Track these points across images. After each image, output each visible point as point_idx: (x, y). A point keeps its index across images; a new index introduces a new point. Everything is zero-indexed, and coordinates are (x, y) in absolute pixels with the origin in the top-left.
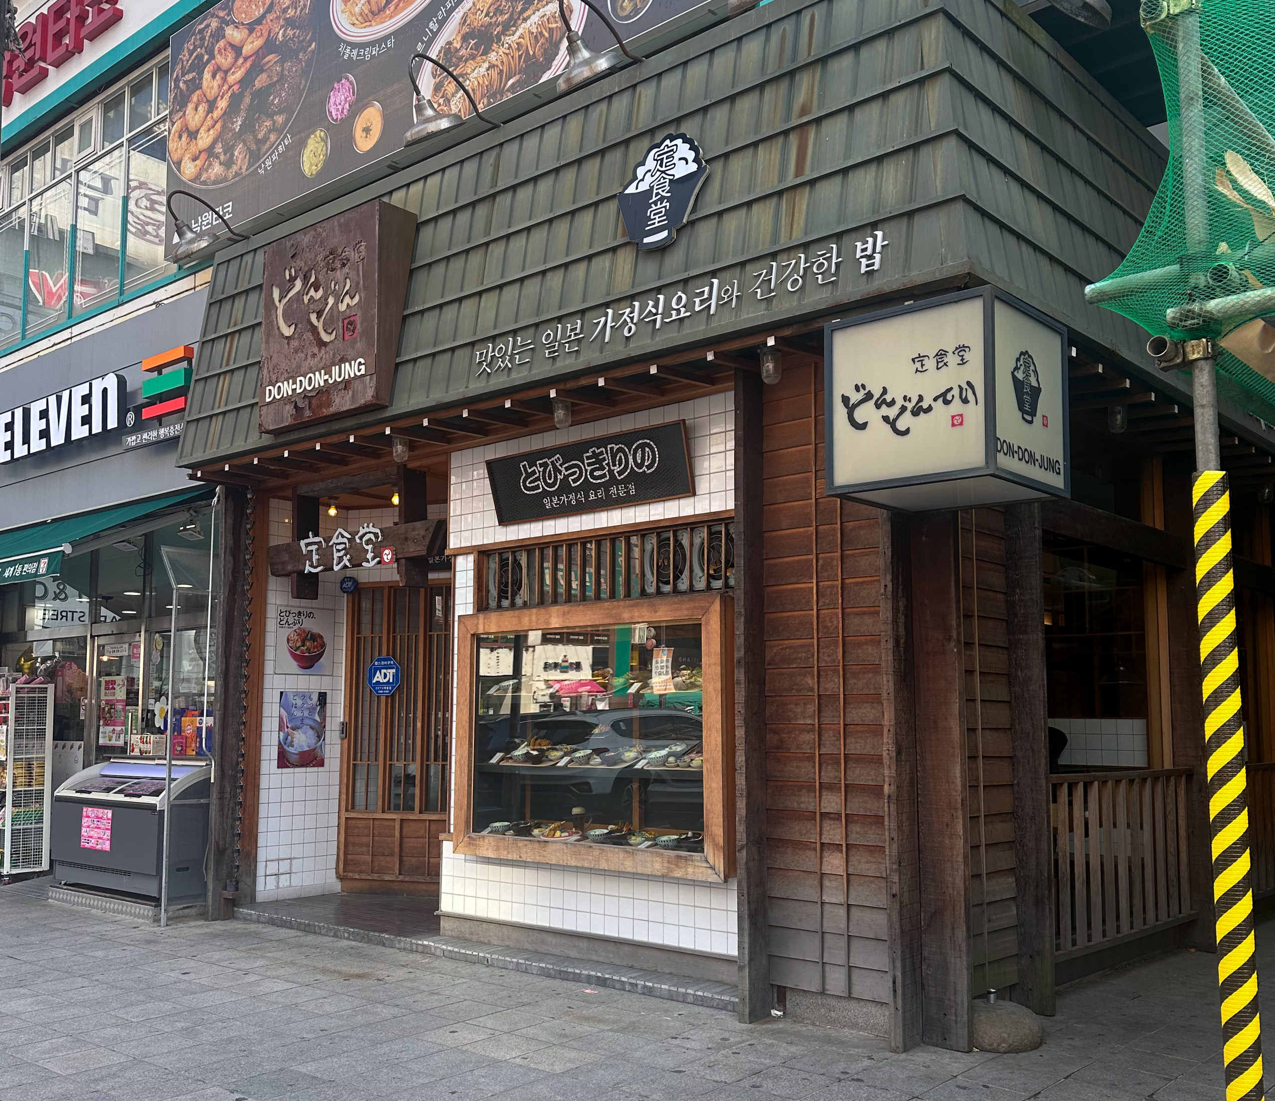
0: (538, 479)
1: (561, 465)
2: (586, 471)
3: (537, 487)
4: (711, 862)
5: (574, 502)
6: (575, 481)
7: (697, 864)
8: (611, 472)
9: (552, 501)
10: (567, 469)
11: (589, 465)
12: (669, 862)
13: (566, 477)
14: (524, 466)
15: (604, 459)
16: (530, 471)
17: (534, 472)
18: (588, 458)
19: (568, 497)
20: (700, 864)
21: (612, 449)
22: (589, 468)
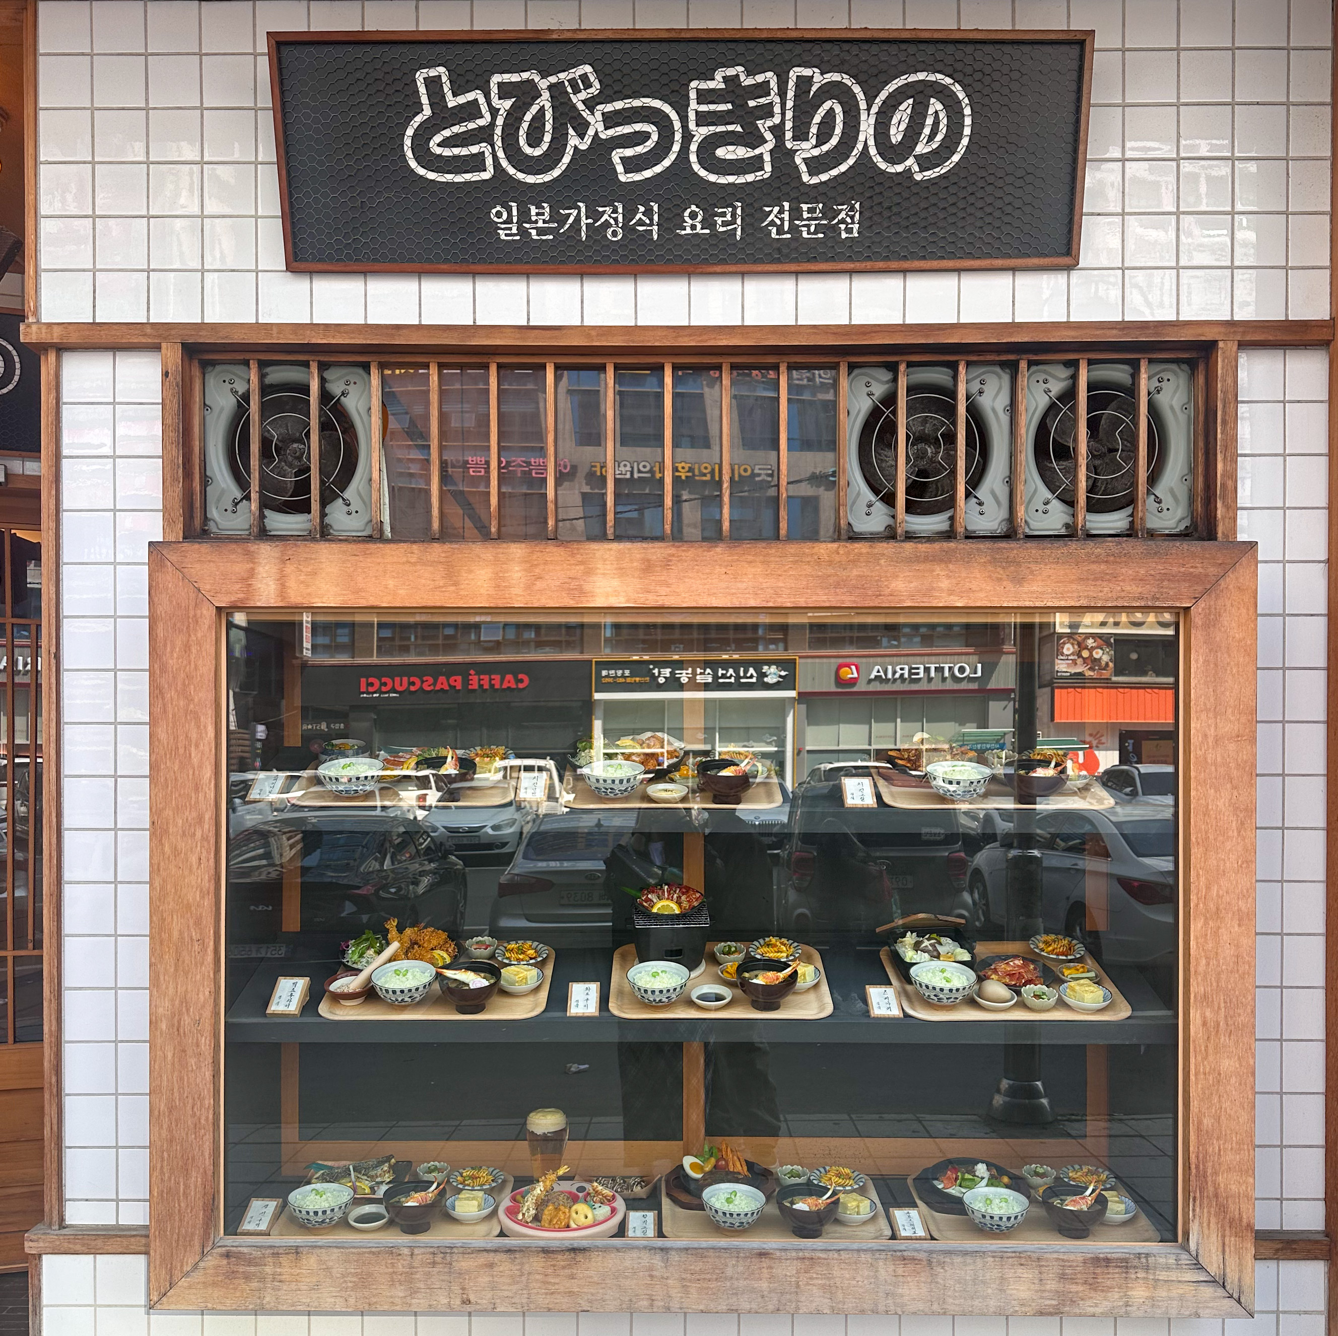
0: (484, 135)
1: (590, 104)
2: (687, 137)
3: (478, 162)
4: (1213, 1269)
5: (615, 234)
6: (631, 165)
7: (1163, 1275)
8: (782, 155)
9: (524, 216)
10: (610, 120)
11: (703, 119)
12: (1062, 1277)
13: (602, 148)
14: (433, 84)
15: (767, 111)
16: (452, 102)
17: (471, 111)
18: (704, 97)
19: (594, 214)
20: (1174, 1275)
21: (804, 83)
22: (700, 133)
